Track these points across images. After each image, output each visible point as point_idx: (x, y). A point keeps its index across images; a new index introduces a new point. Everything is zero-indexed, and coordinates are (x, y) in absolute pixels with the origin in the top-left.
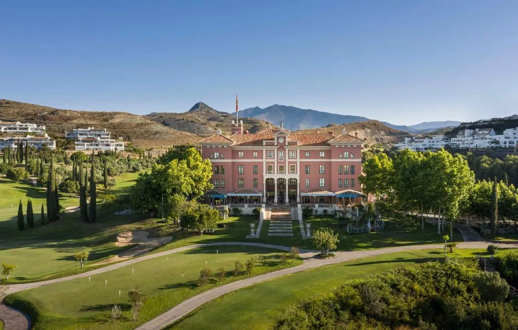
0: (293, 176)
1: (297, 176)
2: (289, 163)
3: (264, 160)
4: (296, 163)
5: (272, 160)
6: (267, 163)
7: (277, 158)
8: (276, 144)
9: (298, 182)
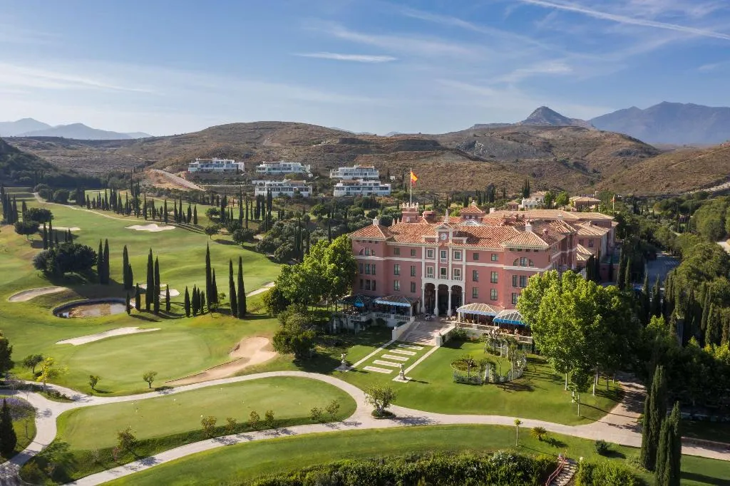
0: (457, 283)
1: (462, 284)
2: (453, 266)
3: (423, 261)
4: (461, 266)
5: (433, 261)
6: (426, 264)
7: (439, 259)
8: (437, 240)
9: (463, 291)
